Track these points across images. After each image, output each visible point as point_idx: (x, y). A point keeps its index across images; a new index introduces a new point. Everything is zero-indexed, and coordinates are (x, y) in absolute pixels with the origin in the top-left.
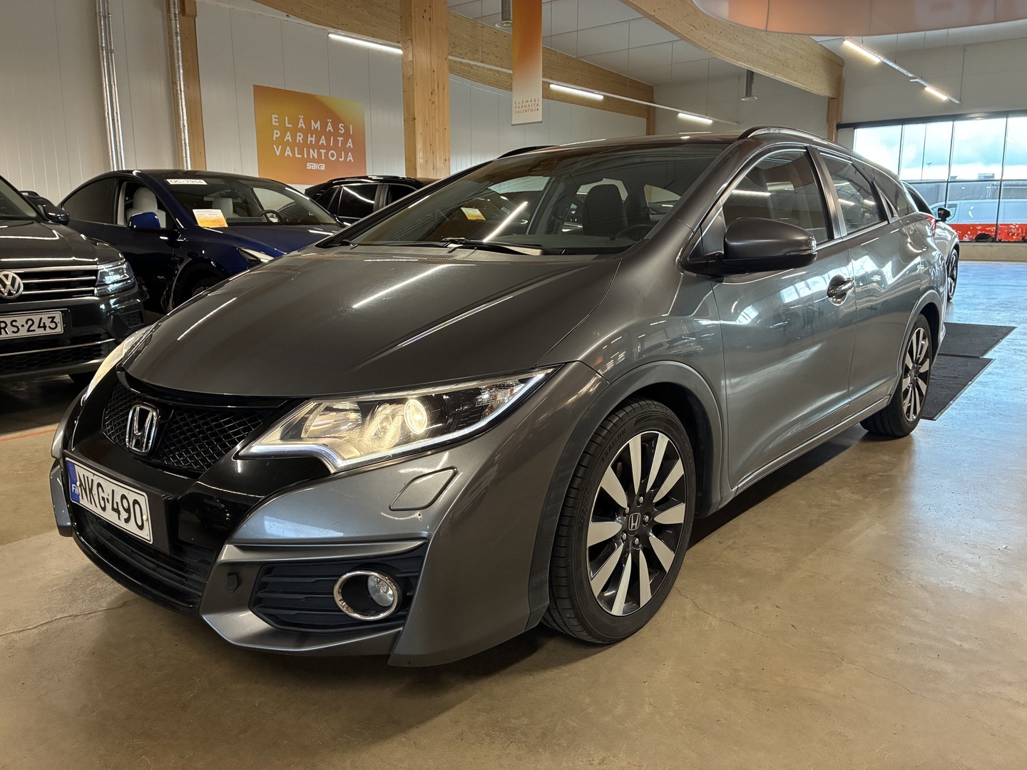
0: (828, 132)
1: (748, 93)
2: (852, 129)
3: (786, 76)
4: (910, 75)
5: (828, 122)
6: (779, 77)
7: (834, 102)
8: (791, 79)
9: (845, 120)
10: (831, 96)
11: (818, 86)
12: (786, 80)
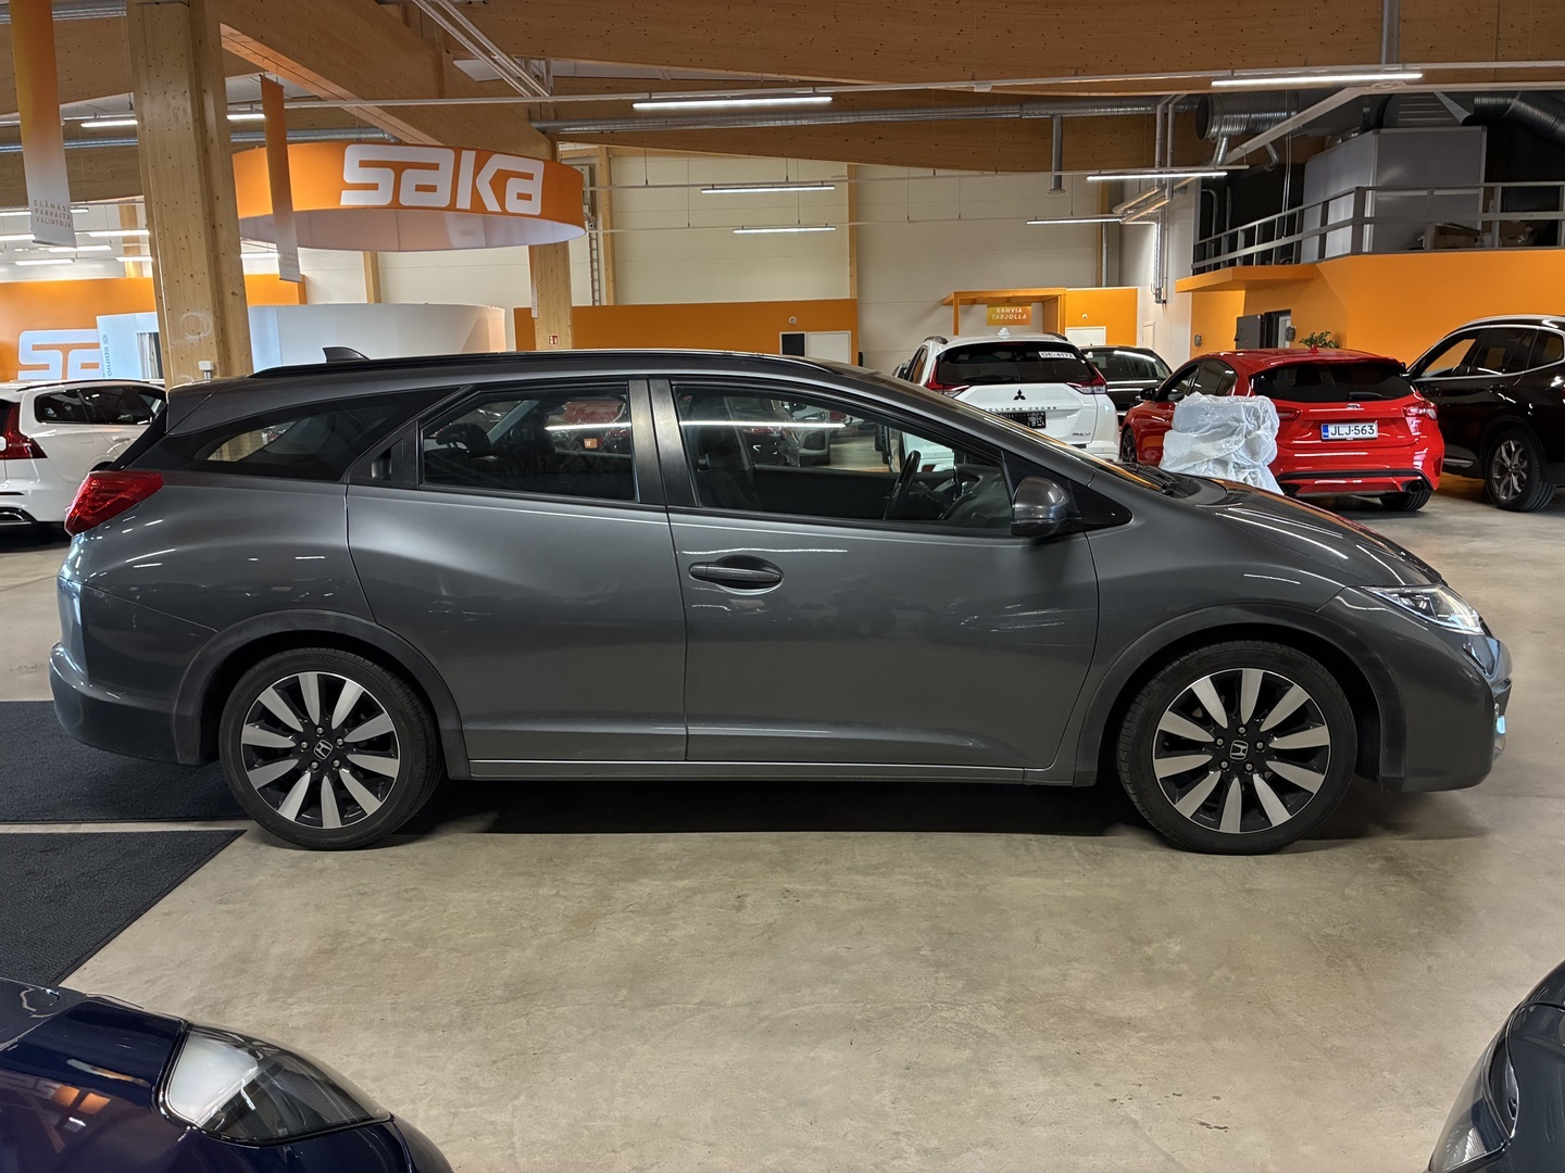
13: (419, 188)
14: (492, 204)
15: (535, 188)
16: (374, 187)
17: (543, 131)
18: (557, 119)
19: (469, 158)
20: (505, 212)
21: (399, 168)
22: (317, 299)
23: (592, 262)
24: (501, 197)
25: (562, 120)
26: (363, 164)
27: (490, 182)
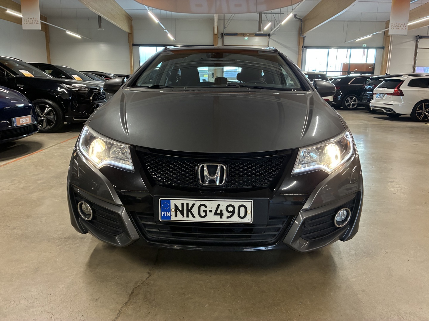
0: (130, 47)
1: (100, 26)
2: (138, 46)
3: (114, 22)
4: (164, 28)
5: (129, 42)
6: (112, 22)
7: (130, 35)
8: (116, 23)
9: (136, 43)
10: (130, 32)
11: (125, 27)
12: (115, 23)
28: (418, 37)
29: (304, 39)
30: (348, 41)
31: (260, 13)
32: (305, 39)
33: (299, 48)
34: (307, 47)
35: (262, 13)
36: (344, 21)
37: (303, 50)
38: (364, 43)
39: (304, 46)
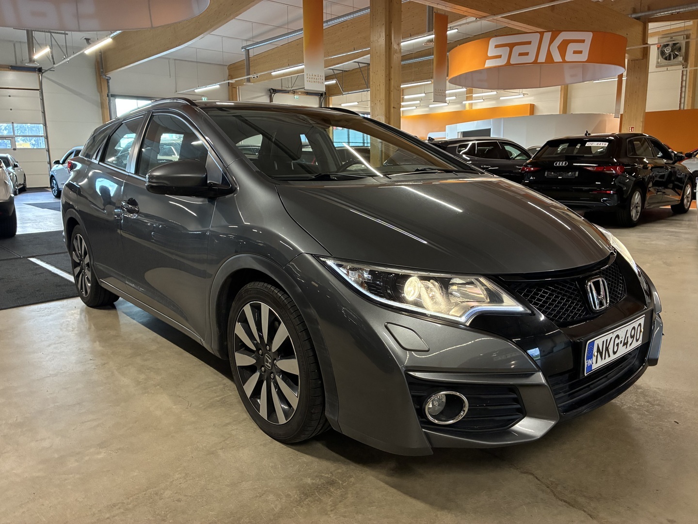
13: (521, 54)
14: (557, 58)
15: (586, 48)
16: (500, 57)
17: (638, 18)
18: (649, 9)
19: (548, 36)
20: (564, 61)
21: (511, 46)
22: (538, 113)
23: (682, 88)
24: (563, 54)
25: (653, 10)
26: (497, 46)
27: (558, 47)
28: (272, 91)
29: (108, 82)
30: (181, 91)
31: (28, 31)
32: (110, 81)
33: (101, 96)
34: (114, 96)
35: (32, 31)
36: (170, 59)
37: (109, 100)
38: (203, 96)
39: (110, 94)
